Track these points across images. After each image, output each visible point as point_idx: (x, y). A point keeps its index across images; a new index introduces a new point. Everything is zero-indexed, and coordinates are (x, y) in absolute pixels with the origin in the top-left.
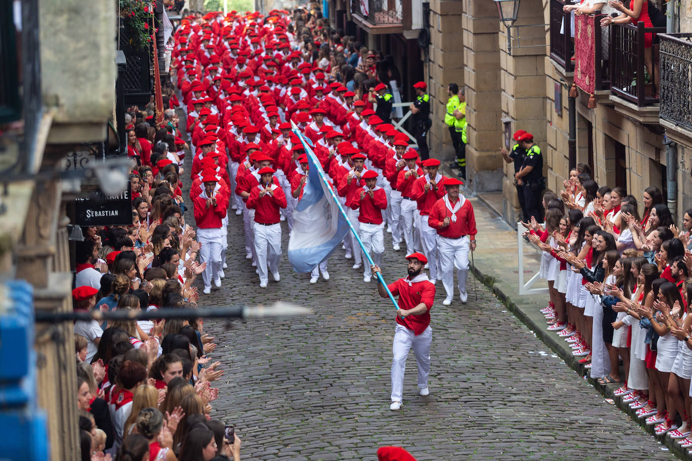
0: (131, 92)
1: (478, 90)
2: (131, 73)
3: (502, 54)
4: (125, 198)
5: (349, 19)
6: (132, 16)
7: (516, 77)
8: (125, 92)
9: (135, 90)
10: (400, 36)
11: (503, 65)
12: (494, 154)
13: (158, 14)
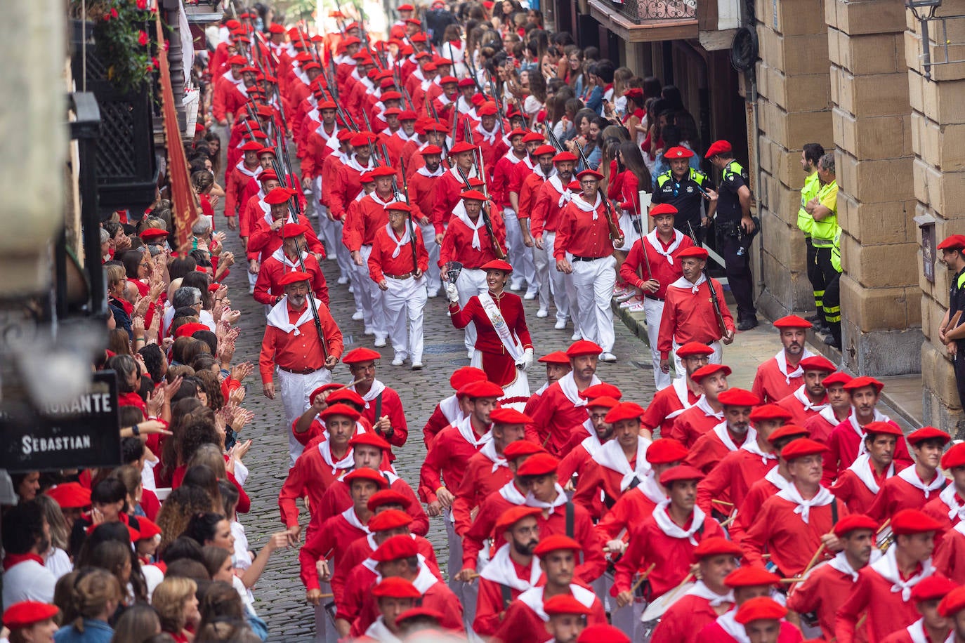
0: (114, 180)
1: (863, 157)
2: (112, 141)
3: (914, 79)
4: (106, 409)
5: (583, 11)
6: (112, 18)
7: (942, 127)
8: (101, 181)
9: (123, 175)
10: (692, 46)
11: (915, 102)
12: (901, 293)
13: (168, 12)
